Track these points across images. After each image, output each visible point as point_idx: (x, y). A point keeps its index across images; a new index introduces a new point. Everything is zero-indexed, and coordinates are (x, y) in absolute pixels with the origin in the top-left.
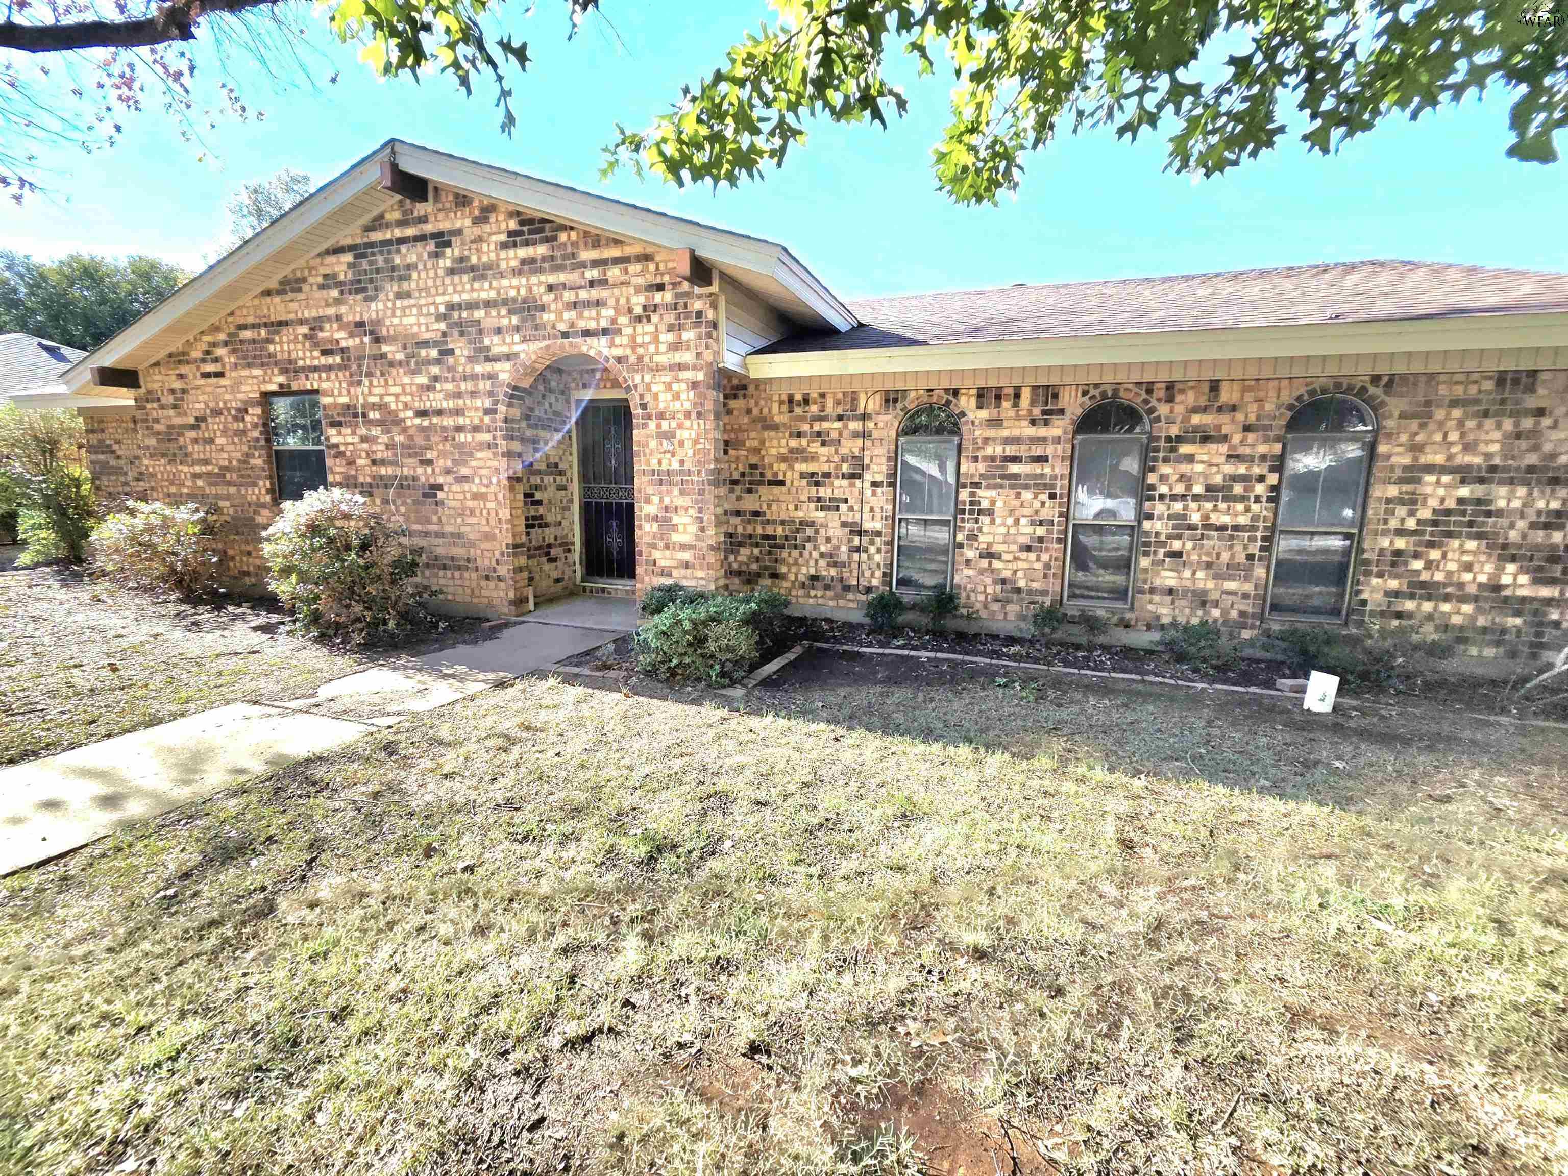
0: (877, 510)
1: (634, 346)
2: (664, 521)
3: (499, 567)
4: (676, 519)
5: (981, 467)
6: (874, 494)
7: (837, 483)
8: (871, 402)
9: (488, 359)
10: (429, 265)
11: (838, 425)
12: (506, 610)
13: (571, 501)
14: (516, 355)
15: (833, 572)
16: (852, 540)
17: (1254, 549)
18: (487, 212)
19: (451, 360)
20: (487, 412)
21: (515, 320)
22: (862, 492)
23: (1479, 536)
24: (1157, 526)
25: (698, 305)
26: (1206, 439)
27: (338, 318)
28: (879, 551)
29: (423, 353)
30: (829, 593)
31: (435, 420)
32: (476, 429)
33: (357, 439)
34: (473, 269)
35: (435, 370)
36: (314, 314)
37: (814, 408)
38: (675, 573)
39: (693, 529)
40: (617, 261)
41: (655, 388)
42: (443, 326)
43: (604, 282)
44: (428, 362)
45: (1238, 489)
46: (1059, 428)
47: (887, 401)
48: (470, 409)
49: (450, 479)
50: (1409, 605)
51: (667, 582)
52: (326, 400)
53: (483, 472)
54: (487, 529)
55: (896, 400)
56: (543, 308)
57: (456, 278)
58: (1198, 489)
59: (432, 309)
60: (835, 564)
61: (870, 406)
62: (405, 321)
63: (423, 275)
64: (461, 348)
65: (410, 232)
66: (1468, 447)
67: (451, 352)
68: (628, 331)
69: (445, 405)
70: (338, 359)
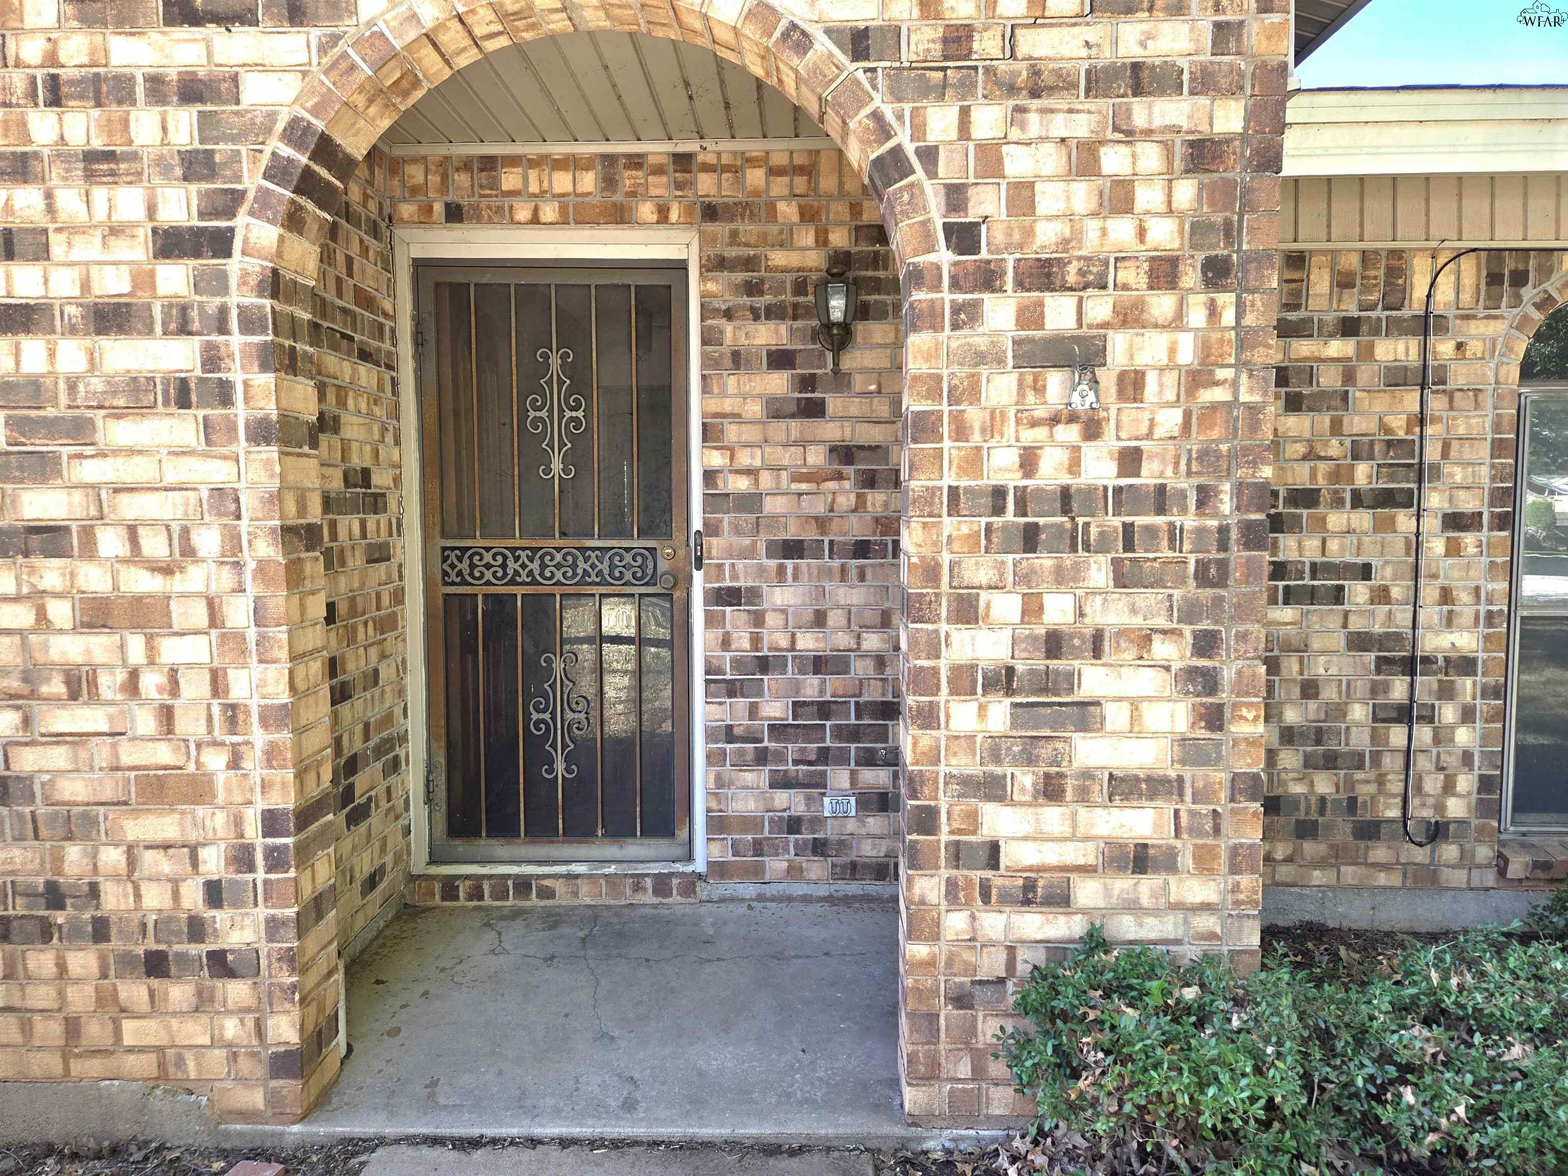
0: (1464, 597)
2: (1042, 689)
3: (221, 917)
6: (1453, 549)
7: (1336, 520)
8: (1445, 284)
11: (1338, 347)
12: (256, 1099)
13: (398, 597)
15: (1324, 784)
16: (1386, 688)
22: (1416, 545)
28: (1467, 715)
30: (1310, 848)
41: (1019, 164)
47: (1494, 279)
48: (72, 230)
54: (164, 754)
55: (1520, 279)
60: (1331, 761)
61: (1445, 293)
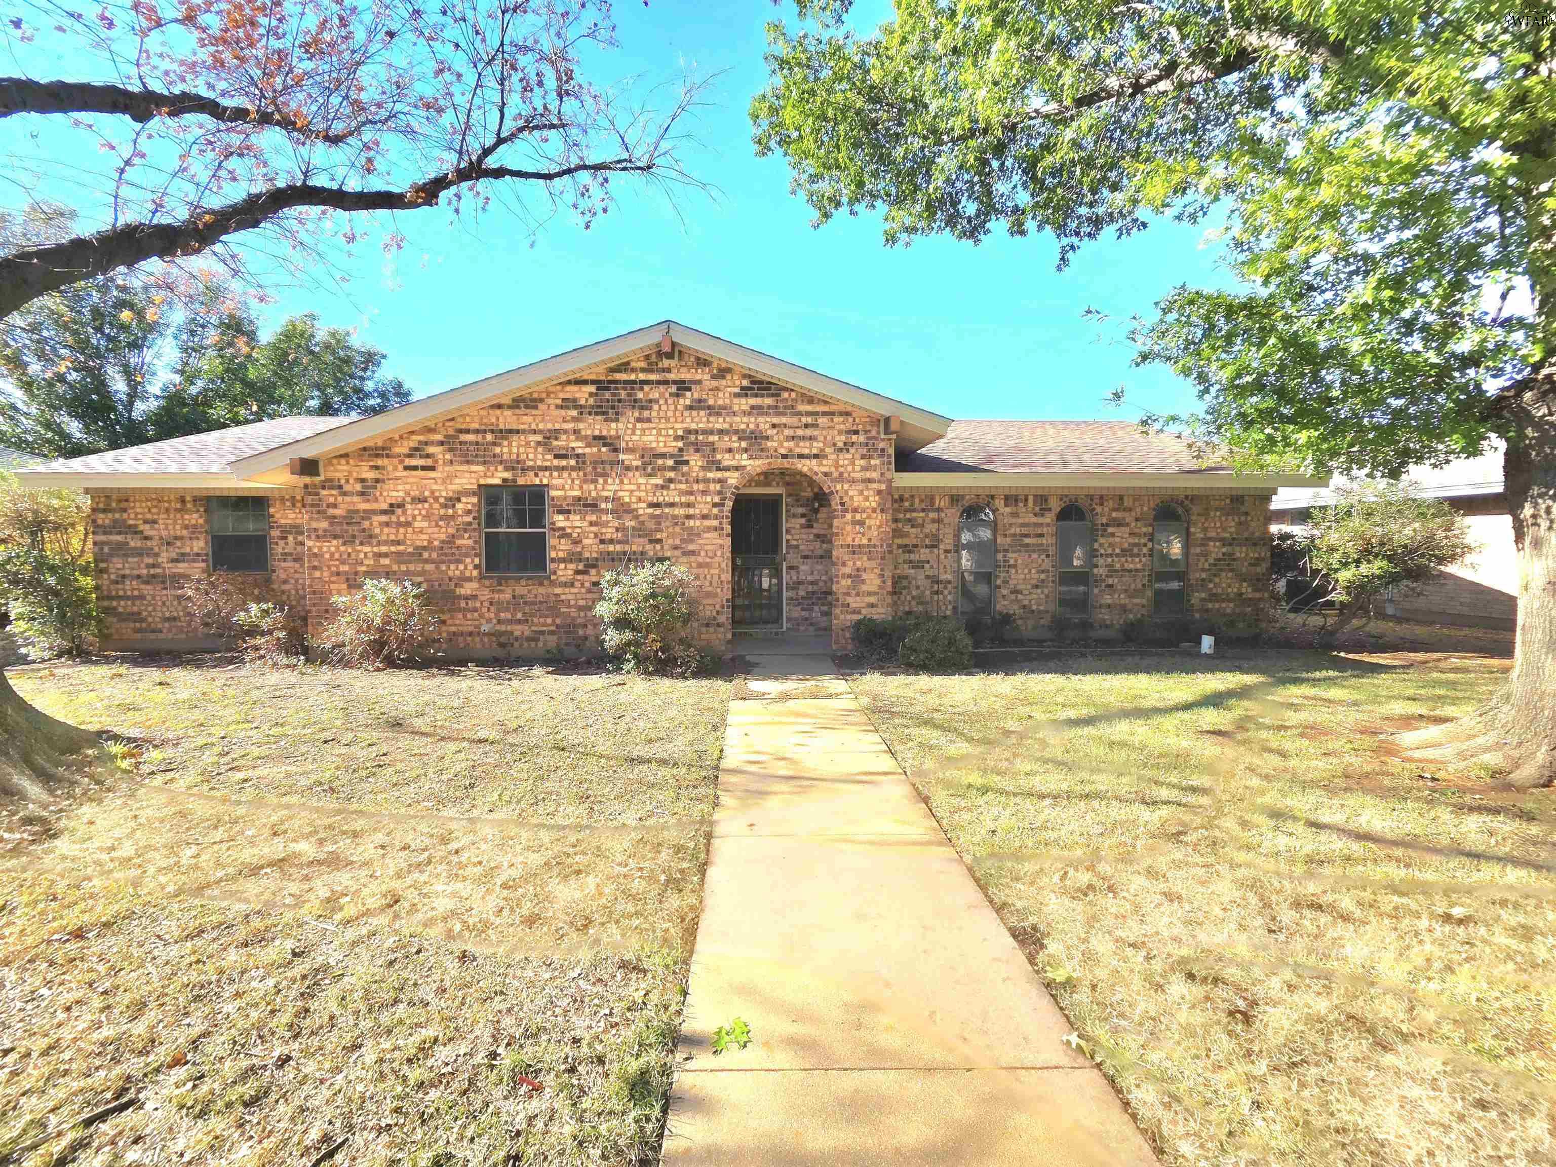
0: (948, 567)
1: (837, 467)
2: (856, 577)
3: (718, 617)
4: (864, 576)
5: (1008, 540)
6: (946, 557)
7: (922, 551)
8: (942, 502)
9: (719, 469)
10: (670, 401)
11: (922, 515)
12: (723, 648)
14: (744, 467)
16: (933, 587)
17: (1145, 581)
18: (724, 372)
19: (685, 468)
20: (715, 505)
21: (744, 444)
22: (938, 556)
23: (1232, 570)
24: (1101, 571)
25: (882, 445)
26: (1119, 525)
27: (576, 432)
28: (950, 593)
29: (660, 462)
31: (667, 510)
32: (704, 517)
33: (586, 524)
34: (709, 407)
35: (672, 474)
36: (550, 426)
37: (907, 504)
38: (864, 611)
39: (878, 581)
40: (825, 414)
41: (851, 493)
42: (680, 444)
43: (815, 426)
44: (663, 468)
45: (1136, 550)
46: (1049, 518)
47: (952, 501)
48: (700, 503)
49: (677, 553)
50: (1210, 606)
51: (857, 617)
52: (553, 493)
53: (709, 547)
54: (710, 589)
55: (957, 501)
56: (767, 438)
57: (694, 413)
58: (1117, 551)
59: (671, 432)
61: (942, 504)
62: (645, 438)
63: (664, 407)
64: (696, 461)
65: (653, 377)
66: (1224, 529)
67: (687, 462)
68: (834, 457)
69: (677, 499)
70: (573, 462)
